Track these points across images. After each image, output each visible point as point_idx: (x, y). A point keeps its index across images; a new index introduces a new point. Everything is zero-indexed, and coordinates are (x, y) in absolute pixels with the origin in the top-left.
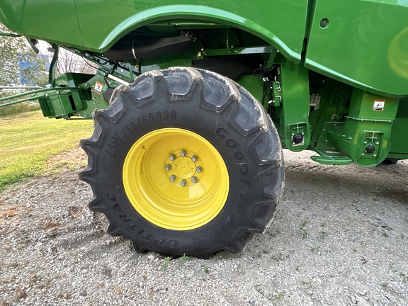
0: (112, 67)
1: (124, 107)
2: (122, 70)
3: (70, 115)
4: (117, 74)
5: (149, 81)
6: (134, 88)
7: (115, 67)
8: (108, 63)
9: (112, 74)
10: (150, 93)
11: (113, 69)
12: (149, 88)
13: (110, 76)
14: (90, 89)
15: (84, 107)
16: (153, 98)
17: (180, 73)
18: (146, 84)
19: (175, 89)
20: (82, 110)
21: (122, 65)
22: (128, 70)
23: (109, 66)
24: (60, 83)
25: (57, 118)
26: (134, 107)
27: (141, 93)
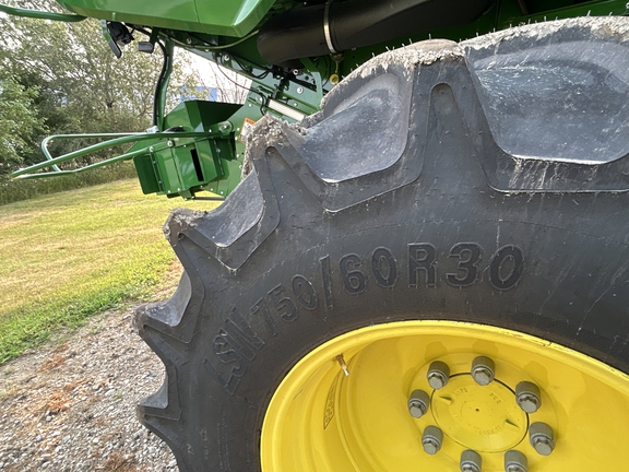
0: (278, 82)
1: (268, 215)
2: (300, 89)
3: (193, 190)
4: (289, 98)
5: (383, 94)
6: (313, 130)
7: (284, 83)
8: (271, 74)
9: (278, 98)
10: (387, 152)
11: (281, 88)
12: (379, 128)
13: (273, 104)
14: (232, 134)
15: (221, 174)
16: (402, 179)
17: (527, 55)
18: (369, 112)
19: (528, 127)
20: (217, 179)
21: (301, 78)
22: (313, 87)
23: (271, 81)
24: (173, 124)
25: (170, 196)
26: (306, 217)
27: (343, 152)
